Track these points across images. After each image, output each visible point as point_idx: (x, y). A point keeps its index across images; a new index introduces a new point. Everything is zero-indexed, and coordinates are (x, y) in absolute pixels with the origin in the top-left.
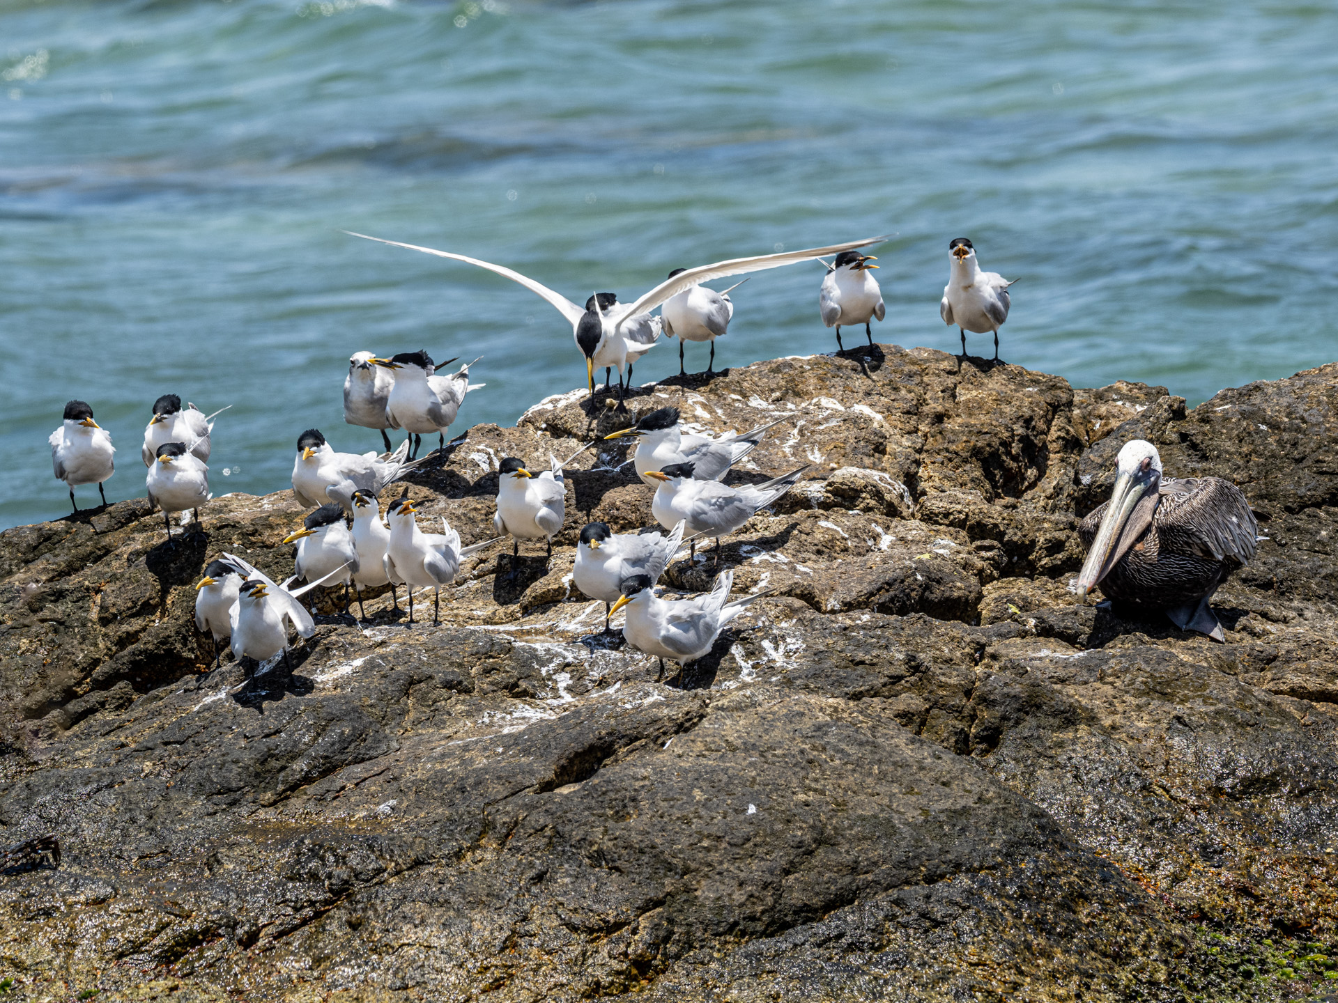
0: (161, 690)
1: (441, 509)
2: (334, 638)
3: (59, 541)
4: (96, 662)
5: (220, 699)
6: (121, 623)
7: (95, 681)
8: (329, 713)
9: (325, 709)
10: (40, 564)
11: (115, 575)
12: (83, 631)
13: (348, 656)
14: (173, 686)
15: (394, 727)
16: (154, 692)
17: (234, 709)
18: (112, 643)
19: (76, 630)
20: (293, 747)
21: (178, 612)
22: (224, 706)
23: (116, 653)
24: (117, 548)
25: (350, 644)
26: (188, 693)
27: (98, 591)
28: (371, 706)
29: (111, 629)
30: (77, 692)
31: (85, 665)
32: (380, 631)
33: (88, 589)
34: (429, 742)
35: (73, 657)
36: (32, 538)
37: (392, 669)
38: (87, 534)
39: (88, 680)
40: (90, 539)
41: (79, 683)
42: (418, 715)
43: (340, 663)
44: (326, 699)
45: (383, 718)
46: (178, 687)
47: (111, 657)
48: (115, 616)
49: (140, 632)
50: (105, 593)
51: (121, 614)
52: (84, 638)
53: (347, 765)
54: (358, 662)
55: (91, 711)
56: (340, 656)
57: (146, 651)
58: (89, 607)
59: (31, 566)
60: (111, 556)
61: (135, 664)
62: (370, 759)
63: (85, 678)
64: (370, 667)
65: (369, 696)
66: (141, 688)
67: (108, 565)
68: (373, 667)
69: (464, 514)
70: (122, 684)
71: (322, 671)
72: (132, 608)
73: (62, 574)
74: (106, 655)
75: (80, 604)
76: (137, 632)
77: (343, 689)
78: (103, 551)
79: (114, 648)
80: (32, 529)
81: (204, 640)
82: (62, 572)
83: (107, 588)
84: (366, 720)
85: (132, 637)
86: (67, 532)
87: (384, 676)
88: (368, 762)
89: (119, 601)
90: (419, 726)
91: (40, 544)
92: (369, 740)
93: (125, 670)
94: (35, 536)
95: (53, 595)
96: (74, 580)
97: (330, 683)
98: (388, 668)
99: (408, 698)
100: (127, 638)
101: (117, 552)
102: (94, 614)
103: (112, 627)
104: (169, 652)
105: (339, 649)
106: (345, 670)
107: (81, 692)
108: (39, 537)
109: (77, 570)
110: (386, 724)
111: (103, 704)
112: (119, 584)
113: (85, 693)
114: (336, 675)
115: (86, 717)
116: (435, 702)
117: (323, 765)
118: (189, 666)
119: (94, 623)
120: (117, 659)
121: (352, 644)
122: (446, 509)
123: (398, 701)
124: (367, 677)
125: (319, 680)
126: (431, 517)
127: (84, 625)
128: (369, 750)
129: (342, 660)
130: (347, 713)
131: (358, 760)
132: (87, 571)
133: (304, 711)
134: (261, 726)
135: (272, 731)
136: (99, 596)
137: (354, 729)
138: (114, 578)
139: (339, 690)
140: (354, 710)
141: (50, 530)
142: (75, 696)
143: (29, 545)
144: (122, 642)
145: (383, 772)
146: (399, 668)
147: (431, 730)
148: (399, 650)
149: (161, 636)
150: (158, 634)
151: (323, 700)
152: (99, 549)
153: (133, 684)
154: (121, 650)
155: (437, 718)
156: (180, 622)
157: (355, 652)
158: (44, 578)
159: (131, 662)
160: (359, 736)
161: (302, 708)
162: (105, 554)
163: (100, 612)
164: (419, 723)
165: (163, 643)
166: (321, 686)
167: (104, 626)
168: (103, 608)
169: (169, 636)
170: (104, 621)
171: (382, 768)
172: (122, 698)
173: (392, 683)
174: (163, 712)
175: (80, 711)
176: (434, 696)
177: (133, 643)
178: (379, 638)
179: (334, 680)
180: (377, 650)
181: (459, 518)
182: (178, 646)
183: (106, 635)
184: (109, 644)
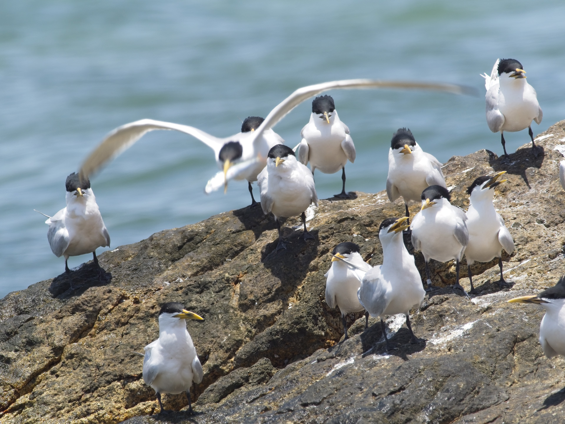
0: (297, 363)
1: (532, 195)
2: (446, 306)
3: (201, 241)
4: (239, 343)
5: (350, 365)
6: (258, 308)
7: (239, 360)
8: (445, 371)
9: (441, 367)
10: (185, 261)
11: (251, 266)
12: (226, 317)
13: (460, 322)
14: (307, 360)
15: (503, 380)
16: (291, 366)
17: (363, 372)
18: (251, 326)
19: (220, 316)
20: (415, 401)
21: (308, 296)
22: (353, 370)
23: (256, 334)
24: (251, 243)
25: (460, 311)
26: (321, 363)
27: (237, 282)
28: (482, 362)
29: (250, 314)
30: (223, 370)
31: (229, 346)
32: (486, 299)
33: (228, 280)
34: (534, 391)
35: (218, 340)
36: (177, 240)
37: (498, 330)
38: (224, 234)
39: (233, 359)
40: (228, 237)
41: (225, 363)
42: (523, 369)
43: (453, 328)
44: (442, 358)
45: (493, 373)
46: (311, 360)
47: (251, 338)
48: (253, 302)
49: (276, 314)
50: (244, 283)
51: (258, 300)
52: (227, 323)
53: (464, 414)
54: (468, 326)
55: (238, 385)
56: (452, 322)
57: (281, 331)
58: (230, 296)
59: (177, 263)
60: (247, 251)
61: (273, 343)
62: (483, 408)
63: (230, 358)
64: (478, 329)
65: (480, 355)
66: (279, 364)
67: (245, 258)
68: (481, 330)
69: (552, 198)
70: (262, 361)
71: (437, 336)
72: (268, 294)
73: (205, 269)
74: (247, 336)
75: (222, 293)
76: (273, 315)
77: (456, 349)
78: (239, 248)
79: (254, 331)
80: (177, 232)
81: (332, 319)
82: (205, 267)
83: (245, 278)
84: (478, 375)
85: (268, 320)
86: (207, 233)
87: (492, 337)
88: (482, 412)
89: (256, 289)
90: (525, 378)
91: (184, 244)
92: (482, 392)
93: (264, 348)
94: (179, 237)
95: (198, 287)
96: (215, 274)
97: (445, 345)
98: (494, 329)
99: (513, 354)
100: (264, 321)
101: (251, 247)
102: (235, 302)
103: (250, 312)
104: (302, 331)
105: (451, 316)
106: (457, 333)
107: (227, 370)
108: (183, 238)
109: (217, 265)
110: (496, 378)
111: (247, 379)
112: (255, 274)
113: (231, 370)
114: (449, 338)
115: (233, 391)
116: (537, 357)
117: (443, 415)
118: (321, 342)
119: (235, 309)
120: (257, 340)
121: (462, 311)
122: (536, 194)
123: (505, 357)
124: (476, 338)
125: (435, 343)
126: (524, 202)
127: (226, 312)
128: (482, 401)
129: (454, 325)
130: (461, 370)
131: (473, 410)
132: (226, 265)
133: (423, 370)
134: (387, 385)
135: (397, 388)
136: (238, 286)
137: (468, 383)
138: (250, 269)
139: (453, 350)
140: (467, 366)
141: (192, 231)
142: (222, 373)
143: (175, 246)
144: (261, 325)
145: (495, 419)
146: (503, 329)
147: (535, 382)
148: (503, 314)
149: (295, 317)
150: (292, 316)
151: (440, 360)
152: (236, 246)
153: (271, 360)
154: (260, 332)
155: (540, 370)
156: (311, 304)
157: (465, 317)
158: (189, 273)
159: (270, 342)
160: (473, 389)
161: (422, 367)
162: (242, 250)
163: (240, 299)
164: (525, 375)
165: (297, 323)
166: (437, 348)
167: (244, 311)
168: (243, 296)
169: (302, 317)
170: (244, 307)
171: (495, 416)
172: (262, 373)
173: (499, 342)
174: (300, 379)
175: (227, 386)
176: (536, 352)
177: (270, 325)
178: (486, 305)
179: (448, 342)
180: (484, 315)
181: (548, 201)
182: (310, 325)
183: (246, 319)
184: (249, 327)
